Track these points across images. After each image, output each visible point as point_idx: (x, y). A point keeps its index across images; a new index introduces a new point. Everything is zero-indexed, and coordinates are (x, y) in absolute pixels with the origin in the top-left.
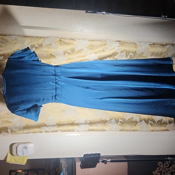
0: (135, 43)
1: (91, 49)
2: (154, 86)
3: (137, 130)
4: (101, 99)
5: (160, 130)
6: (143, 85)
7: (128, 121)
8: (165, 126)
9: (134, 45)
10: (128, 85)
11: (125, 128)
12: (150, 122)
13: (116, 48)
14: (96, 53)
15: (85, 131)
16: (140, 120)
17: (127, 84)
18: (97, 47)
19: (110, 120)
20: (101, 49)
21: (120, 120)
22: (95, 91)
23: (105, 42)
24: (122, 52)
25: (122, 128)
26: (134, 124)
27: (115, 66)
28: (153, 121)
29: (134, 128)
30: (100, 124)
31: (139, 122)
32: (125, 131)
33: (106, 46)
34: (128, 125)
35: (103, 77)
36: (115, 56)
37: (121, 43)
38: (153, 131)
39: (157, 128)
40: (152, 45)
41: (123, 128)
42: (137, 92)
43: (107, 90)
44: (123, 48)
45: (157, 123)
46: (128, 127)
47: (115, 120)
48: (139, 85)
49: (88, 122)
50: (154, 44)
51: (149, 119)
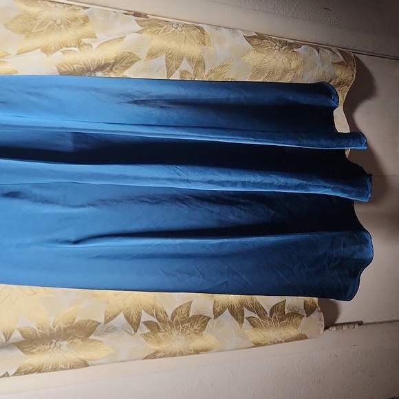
0: (199, 28)
1: (27, 33)
2: (280, 187)
3: (205, 350)
4: (76, 242)
5: (280, 340)
6: (244, 184)
7: (173, 318)
8: (297, 325)
9: (196, 32)
10: (188, 181)
11: (164, 346)
12: (248, 314)
13: (129, 37)
14: (46, 50)
15: (4, 376)
16: (214, 309)
17: (187, 178)
18: (52, 28)
19: (107, 321)
20: (69, 35)
21: (145, 317)
22: (48, 209)
23: (83, 12)
24: (152, 55)
25: (154, 347)
26: (196, 327)
27: (135, 102)
28: (258, 309)
29: (198, 343)
30: (65, 343)
31: (213, 316)
32: (164, 356)
33: (89, 28)
34: (175, 333)
35: (84, 146)
36: (127, 67)
37: (147, 23)
38: (257, 345)
39: (272, 333)
40: (256, 41)
41: (157, 348)
42: (216, 209)
43: (103, 202)
44: (156, 41)
45: (271, 315)
46: (176, 341)
47: (127, 317)
48: (228, 182)
49: (17, 336)
50: (260, 37)
51: (242, 304)
